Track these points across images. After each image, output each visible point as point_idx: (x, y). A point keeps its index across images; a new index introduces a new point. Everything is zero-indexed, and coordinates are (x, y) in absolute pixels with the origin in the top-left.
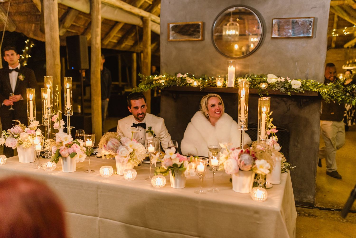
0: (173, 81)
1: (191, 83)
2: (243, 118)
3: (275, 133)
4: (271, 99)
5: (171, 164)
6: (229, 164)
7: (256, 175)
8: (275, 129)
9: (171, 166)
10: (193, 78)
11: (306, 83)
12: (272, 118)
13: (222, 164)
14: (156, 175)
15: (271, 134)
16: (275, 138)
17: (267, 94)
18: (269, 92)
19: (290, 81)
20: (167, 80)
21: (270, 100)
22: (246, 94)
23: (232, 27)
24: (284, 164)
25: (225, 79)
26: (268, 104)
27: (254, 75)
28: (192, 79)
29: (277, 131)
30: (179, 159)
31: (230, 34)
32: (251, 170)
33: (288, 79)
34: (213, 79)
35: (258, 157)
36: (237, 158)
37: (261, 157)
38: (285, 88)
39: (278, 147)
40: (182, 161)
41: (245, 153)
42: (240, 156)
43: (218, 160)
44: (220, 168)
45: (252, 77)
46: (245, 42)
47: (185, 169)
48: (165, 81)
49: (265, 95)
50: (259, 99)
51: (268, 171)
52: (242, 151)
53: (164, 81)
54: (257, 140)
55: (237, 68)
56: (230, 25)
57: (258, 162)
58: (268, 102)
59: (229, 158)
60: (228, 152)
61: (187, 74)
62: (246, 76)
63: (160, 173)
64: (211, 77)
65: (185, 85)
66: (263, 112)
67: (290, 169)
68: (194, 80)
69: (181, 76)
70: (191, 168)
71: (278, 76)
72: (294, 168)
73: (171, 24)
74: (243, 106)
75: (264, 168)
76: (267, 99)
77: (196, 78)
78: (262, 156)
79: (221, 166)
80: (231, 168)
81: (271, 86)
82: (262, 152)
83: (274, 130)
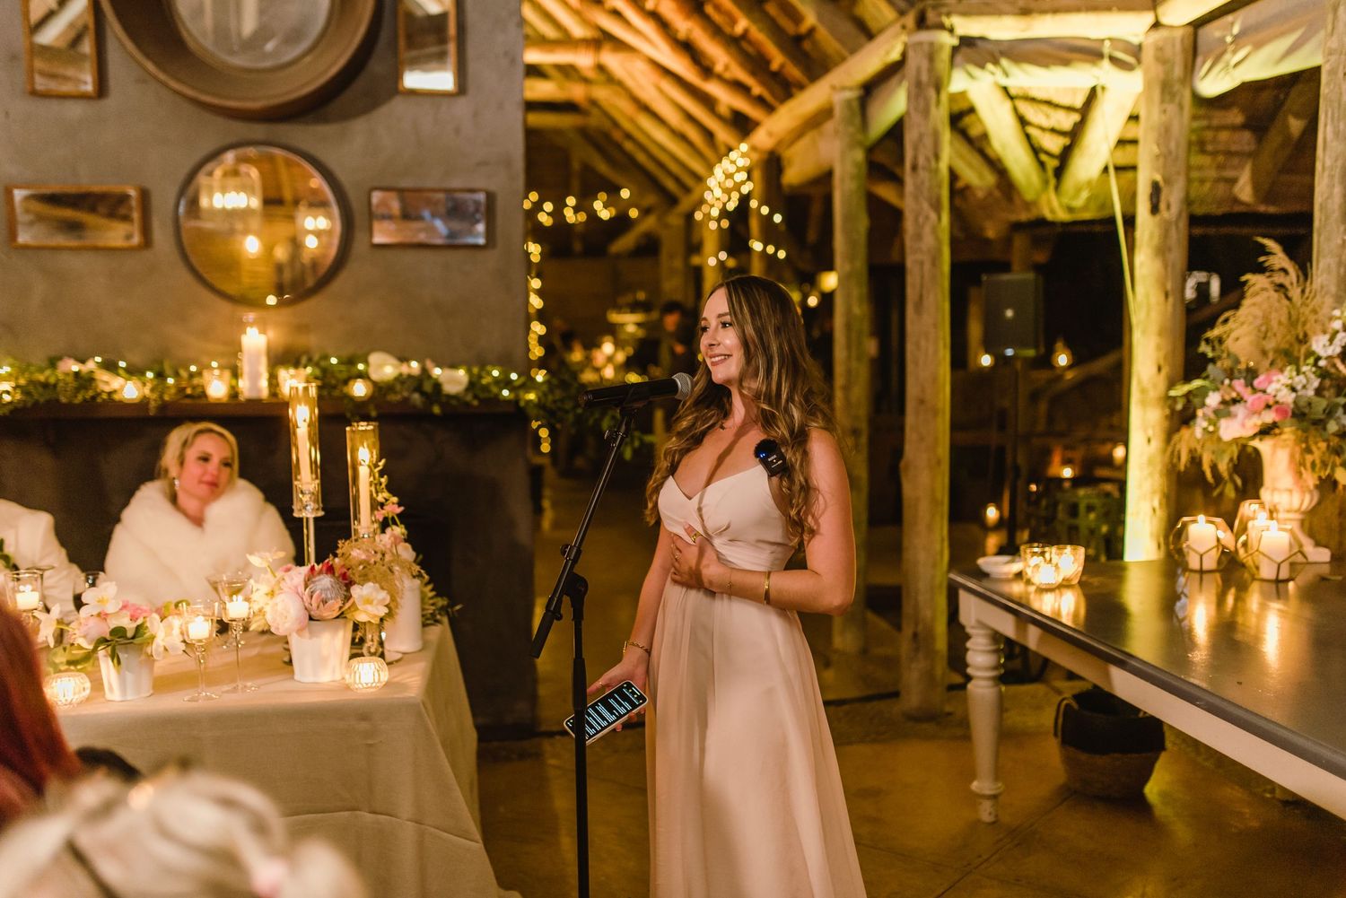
0: (45, 385)
1: (115, 391)
2: (308, 483)
3: (398, 515)
4: (379, 426)
5: (104, 630)
6: (279, 608)
7: (356, 627)
8: (397, 506)
9: (104, 636)
10: (121, 372)
11: (480, 377)
12: (386, 477)
13: (260, 610)
14: (55, 673)
15: (386, 519)
16: (399, 530)
17: (374, 414)
18: (377, 407)
19: (437, 372)
20: (22, 382)
21: (377, 431)
22: (311, 418)
23: (232, 181)
24: (431, 601)
25: (236, 374)
26: (373, 439)
27: (326, 358)
28: (118, 375)
29: (402, 508)
30: (129, 614)
31: (229, 206)
32: (341, 616)
33: (429, 364)
34: (192, 375)
35: (356, 579)
36: (301, 589)
37: (365, 578)
38: (423, 393)
39: (407, 552)
40: (137, 619)
41: (320, 572)
42: (309, 583)
43: (246, 603)
44: (256, 622)
45: (323, 363)
46: (282, 229)
47: (153, 638)
48: (15, 388)
49: (367, 418)
50: (348, 429)
51: (386, 610)
52: (313, 568)
53: (10, 389)
54: (350, 536)
55: (272, 334)
56: (225, 175)
57: (356, 591)
58: (372, 434)
59: (277, 592)
60: (275, 577)
61: (98, 359)
62: (304, 360)
63: (66, 667)
64: (187, 369)
65: (93, 398)
66: (361, 464)
67: (448, 614)
68: (127, 380)
69: (75, 368)
70: (169, 634)
71: (403, 359)
72: (458, 611)
73: (17, 187)
74: (305, 452)
75: (375, 602)
76: (371, 427)
77: (134, 372)
78: (366, 575)
79: (257, 618)
80: (286, 617)
81: (381, 390)
82: (366, 563)
83: (393, 508)
